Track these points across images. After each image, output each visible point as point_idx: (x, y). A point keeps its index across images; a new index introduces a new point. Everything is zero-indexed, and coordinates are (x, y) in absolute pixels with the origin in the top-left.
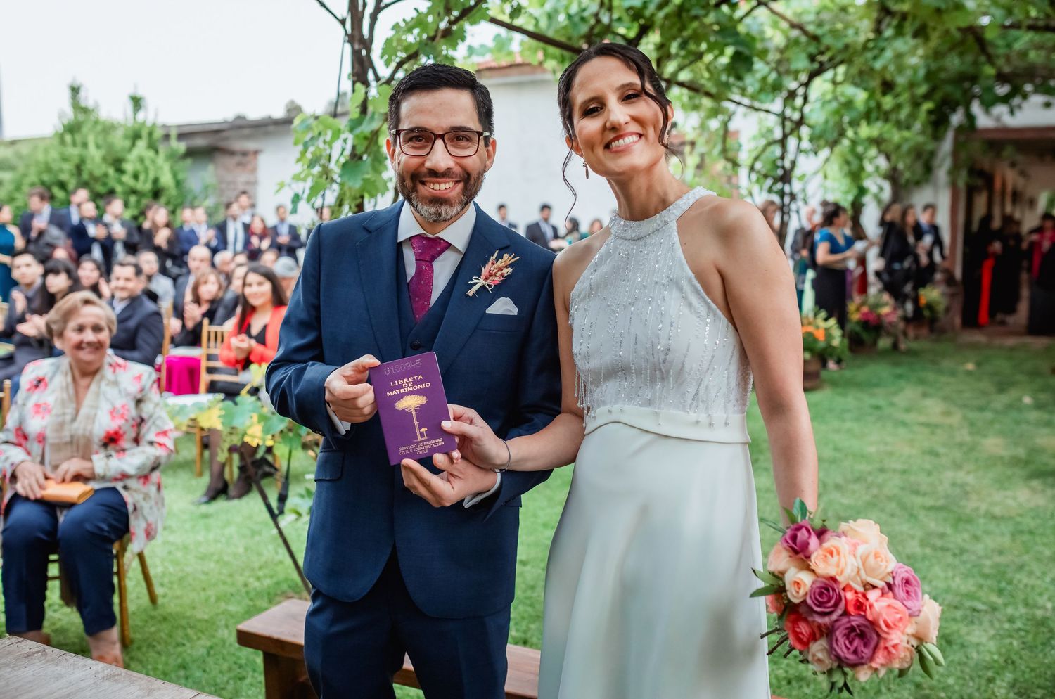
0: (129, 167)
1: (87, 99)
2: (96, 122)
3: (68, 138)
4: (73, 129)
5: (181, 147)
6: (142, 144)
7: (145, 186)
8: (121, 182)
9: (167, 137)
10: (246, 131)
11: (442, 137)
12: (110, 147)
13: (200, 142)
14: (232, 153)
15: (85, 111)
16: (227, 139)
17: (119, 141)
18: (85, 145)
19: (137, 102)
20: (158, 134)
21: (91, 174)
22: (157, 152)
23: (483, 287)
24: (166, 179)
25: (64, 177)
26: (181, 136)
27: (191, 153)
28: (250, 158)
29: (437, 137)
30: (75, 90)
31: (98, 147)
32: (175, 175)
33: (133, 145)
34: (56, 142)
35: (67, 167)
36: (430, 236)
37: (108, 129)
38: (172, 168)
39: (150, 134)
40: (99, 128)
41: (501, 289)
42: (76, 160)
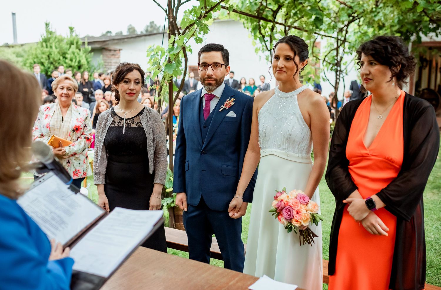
0: (68, 56)
1: (52, 28)
2: (56, 38)
3: (44, 44)
4: (46, 41)
5: (89, 48)
6: (74, 47)
7: (75, 64)
8: (65, 63)
9: (84, 43)
10: (116, 41)
11: (211, 65)
12: (61, 48)
13: (97, 46)
14: (110, 50)
15: (51, 33)
16: (108, 44)
17: (65, 46)
18: (51, 47)
19: (71, 29)
20: (80, 42)
21: (54, 59)
22: (80, 50)
23: (224, 109)
24: (84, 61)
25: (42, 60)
26: (89, 43)
27: (93, 50)
28: (117, 52)
29: (209, 65)
30: (47, 25)
31: (56, 48)
32: (87, 59)
33: (70, 47)
34: (40, 46)
35: (45, 56)
36: (209, 93)
37: (60, 41)
38: (86, 57)
39: (77, 43)
40: (57, 40)
41: (230, 109)
42: (48, 54)
